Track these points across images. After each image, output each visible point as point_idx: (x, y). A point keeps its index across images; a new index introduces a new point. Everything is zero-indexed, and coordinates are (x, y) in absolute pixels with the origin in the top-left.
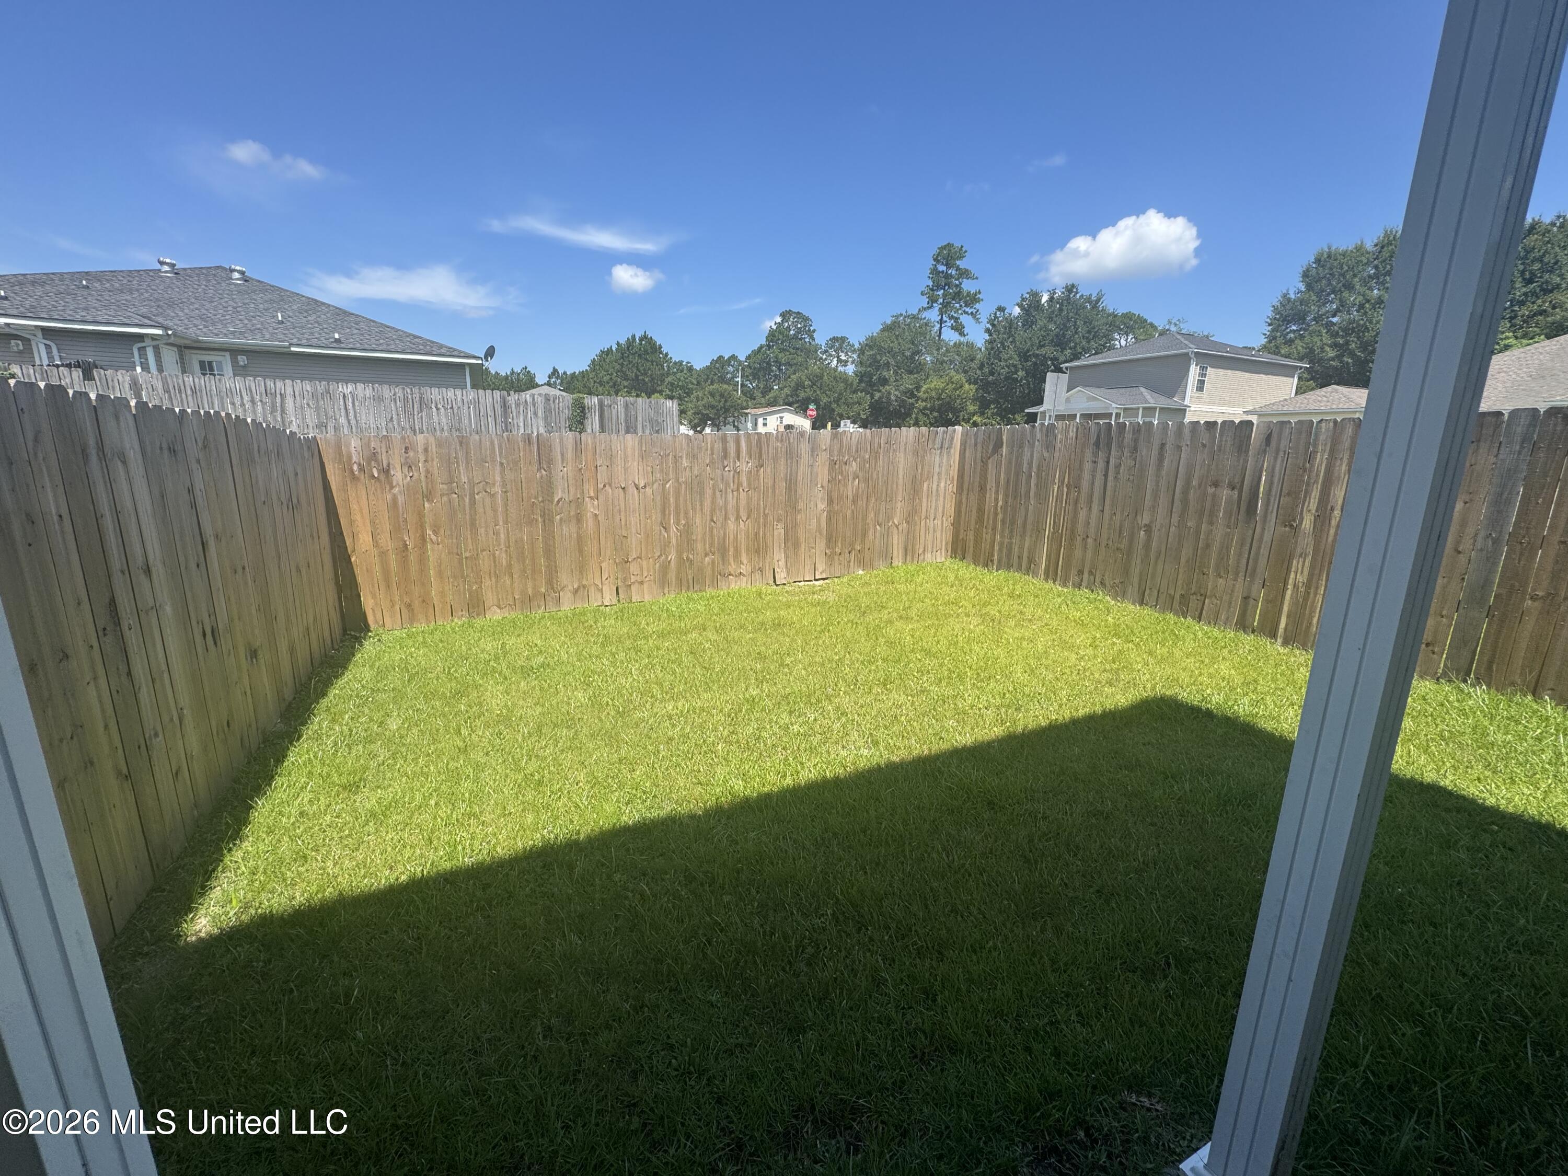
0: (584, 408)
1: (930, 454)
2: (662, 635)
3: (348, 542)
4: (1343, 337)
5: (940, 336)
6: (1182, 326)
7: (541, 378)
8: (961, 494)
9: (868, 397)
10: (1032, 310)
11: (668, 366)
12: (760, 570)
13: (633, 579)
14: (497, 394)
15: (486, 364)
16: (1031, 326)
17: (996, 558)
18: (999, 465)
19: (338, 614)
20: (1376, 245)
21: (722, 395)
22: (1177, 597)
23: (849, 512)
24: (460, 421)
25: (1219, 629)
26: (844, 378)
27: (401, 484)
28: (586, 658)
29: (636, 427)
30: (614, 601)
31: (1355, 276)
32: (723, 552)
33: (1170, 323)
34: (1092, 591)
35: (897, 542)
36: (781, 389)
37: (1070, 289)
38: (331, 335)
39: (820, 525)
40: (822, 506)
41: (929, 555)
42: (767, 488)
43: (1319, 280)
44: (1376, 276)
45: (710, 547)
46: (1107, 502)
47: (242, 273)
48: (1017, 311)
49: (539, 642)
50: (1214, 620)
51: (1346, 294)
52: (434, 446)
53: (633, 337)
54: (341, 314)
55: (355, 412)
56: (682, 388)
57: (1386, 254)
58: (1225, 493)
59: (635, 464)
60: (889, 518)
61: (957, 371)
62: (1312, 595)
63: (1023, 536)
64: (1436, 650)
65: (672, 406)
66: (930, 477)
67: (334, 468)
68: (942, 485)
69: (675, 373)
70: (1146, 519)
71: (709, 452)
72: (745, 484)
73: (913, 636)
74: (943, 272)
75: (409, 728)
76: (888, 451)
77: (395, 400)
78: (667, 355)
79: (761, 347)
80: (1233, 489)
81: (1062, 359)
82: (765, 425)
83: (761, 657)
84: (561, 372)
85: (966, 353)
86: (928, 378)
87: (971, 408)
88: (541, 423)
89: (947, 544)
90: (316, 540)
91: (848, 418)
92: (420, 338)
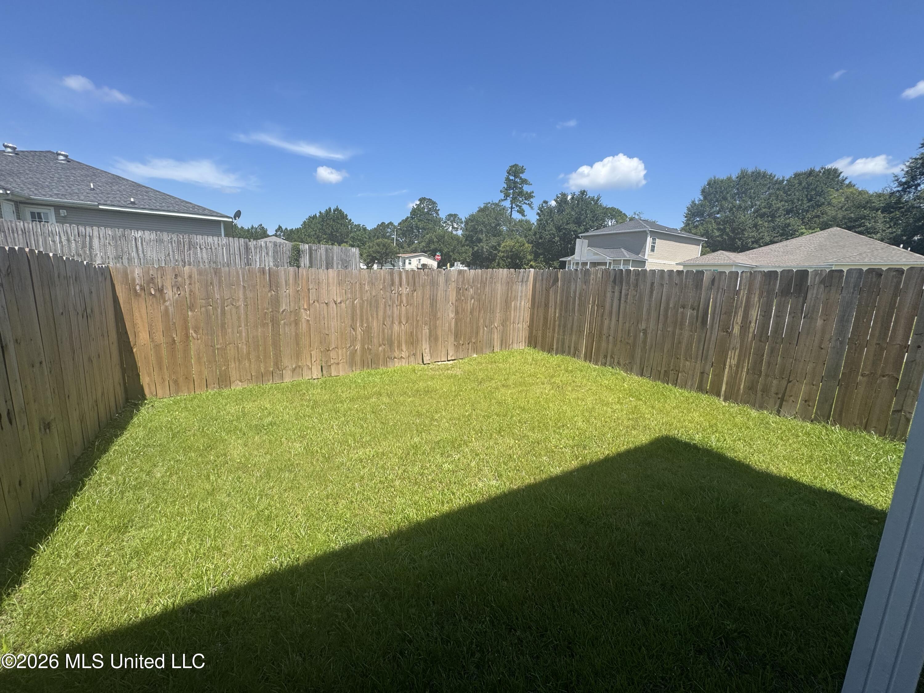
0: (299, 251)
1: (516, 284)
2: (352, 400)
3: (131, 339)
4: (722, 225)
5: (511, 216)
6: (641, 216)
7: (270, 232)
8: (534, 309)
9: (471, 249)
10: (563, 203)
11: (351, 227)
12: (414, 354)
13: (332, 361)
14: (242, 241)
15: (235, 221)
16: (562, 212)
17: (555, 347)
18: (556, 292)
19: (122, 387)
20: (737, 178)
21: (384, 245)
22: (662, 371)
23: (468, 319)
24: (216, 256)
25: (687, 391)
26: (456, 238)
27: (171, 299)
28: (301, 417)
29: (333, 264)
30: (320, 376)
31: (728, 193)
32: (391, 344)
33: (635, 214)
34: (613, 368)
35: (496, 337)
36: (419, 243)
37: (583, 193)
38: (129, 199)
39: (450, 326)
40: (452, 315)
41: (515, 345)
42: (419, 304)
43: (710, 194)
44: (737, 194)
45: (383, 341)
46: (621, 316)
47: (66, 156)
48: (553, 203)
49: (268, 406)
50: (684, 386)
51: (723, 202)
52: (196, 274)
53: (330, 209)
54: (136, 186)
55: (143, 249)
56: (360, 240)
57: (742, 182)
58: (689, 312)
59: (335, 288)
60: (492, 323)
61: (521, 236)
62: (740, 372)
63: (571, 334)
64: (811, 404)
65: (355, 251)
66: (516, 298)
67: (122, 288)
68: (523, 303)
69: (355, 232)
70: (643, 326)
71: (382, 281)
72: (405, 302)
73: (512, 398)
74: (512, 180)
75: (171, 475)
76: (491, 283)
77: (171, 242)
78: (350, 220)
79: (407, 218)
80: (693, 310)
81: (579, 231)
82: (410, 263)
83: (419, 415)
84: (284, 228)
85: (525, 225)
86: (504, 239)
87: (529, 257)
88: (271, 259)
89: (525, 338)
90: (106, 338)
91: (459, 261)
92: (191, 203)
